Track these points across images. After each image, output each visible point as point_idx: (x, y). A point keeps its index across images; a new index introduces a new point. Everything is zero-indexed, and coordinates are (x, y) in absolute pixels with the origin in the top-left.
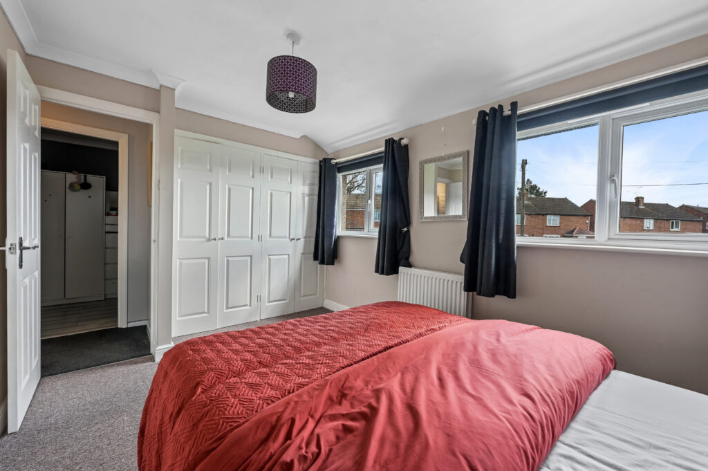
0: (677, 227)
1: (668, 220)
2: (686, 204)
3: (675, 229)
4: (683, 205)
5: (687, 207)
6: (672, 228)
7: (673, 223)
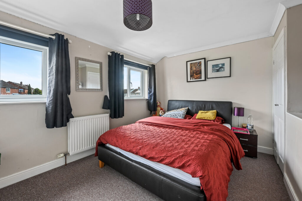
0: (9, 91)
1: (5, 88)
2: (10, 81)
3: (8, 92)
4: (9, 82)
5: (11, 82)
6: (7, 91)
7: (7, 89)
